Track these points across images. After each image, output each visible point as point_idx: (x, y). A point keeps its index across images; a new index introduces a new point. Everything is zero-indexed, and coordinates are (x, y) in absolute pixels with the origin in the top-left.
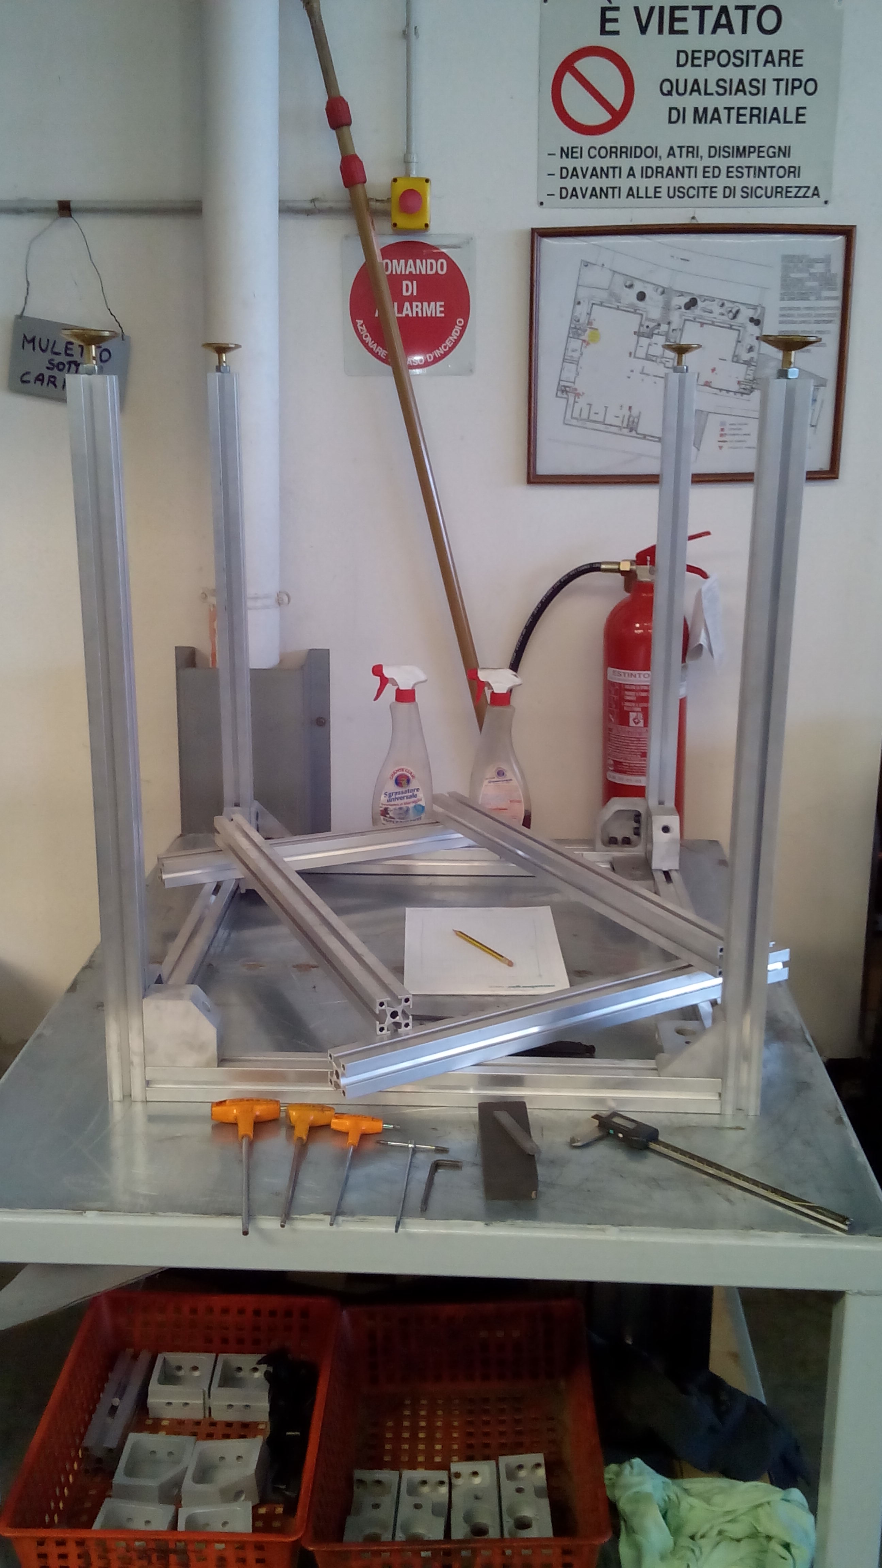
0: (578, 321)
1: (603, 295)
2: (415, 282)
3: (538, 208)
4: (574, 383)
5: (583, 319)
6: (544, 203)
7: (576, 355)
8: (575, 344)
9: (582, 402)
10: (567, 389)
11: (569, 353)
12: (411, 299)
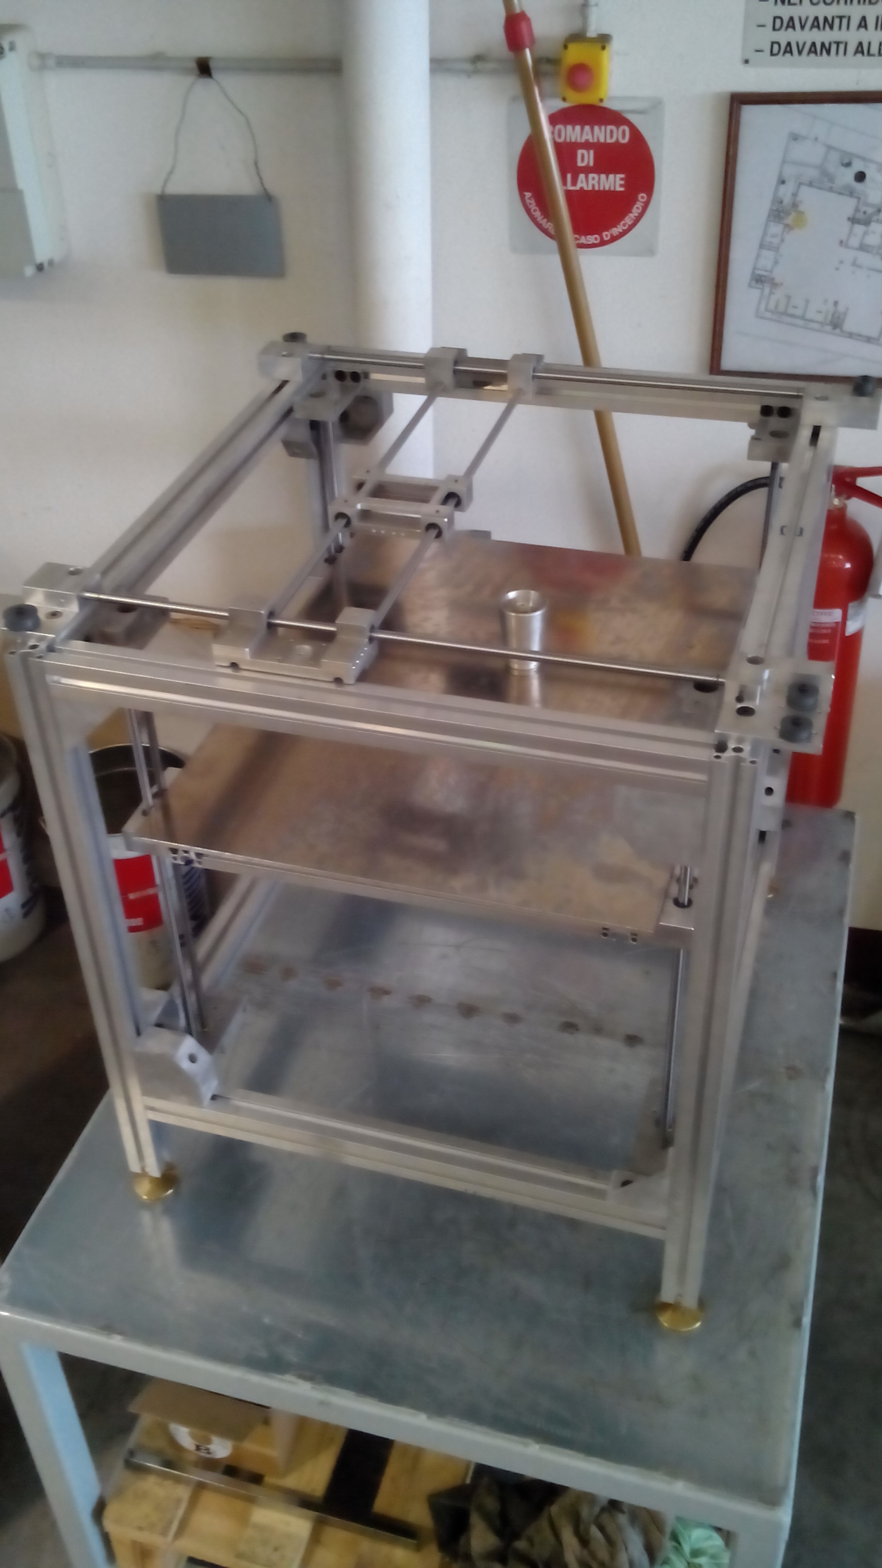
0: (781, 202)
1: (812, 173)
2: (592, 152)
3: (741, 67)
4: (771, 272)
5: (787, 200)
6: (750, 61)
7: (776, 241)
8: (776, 228)
9: (779, 294)
10: (763, 278)
11: (768, 239)
12: (587, 170)
